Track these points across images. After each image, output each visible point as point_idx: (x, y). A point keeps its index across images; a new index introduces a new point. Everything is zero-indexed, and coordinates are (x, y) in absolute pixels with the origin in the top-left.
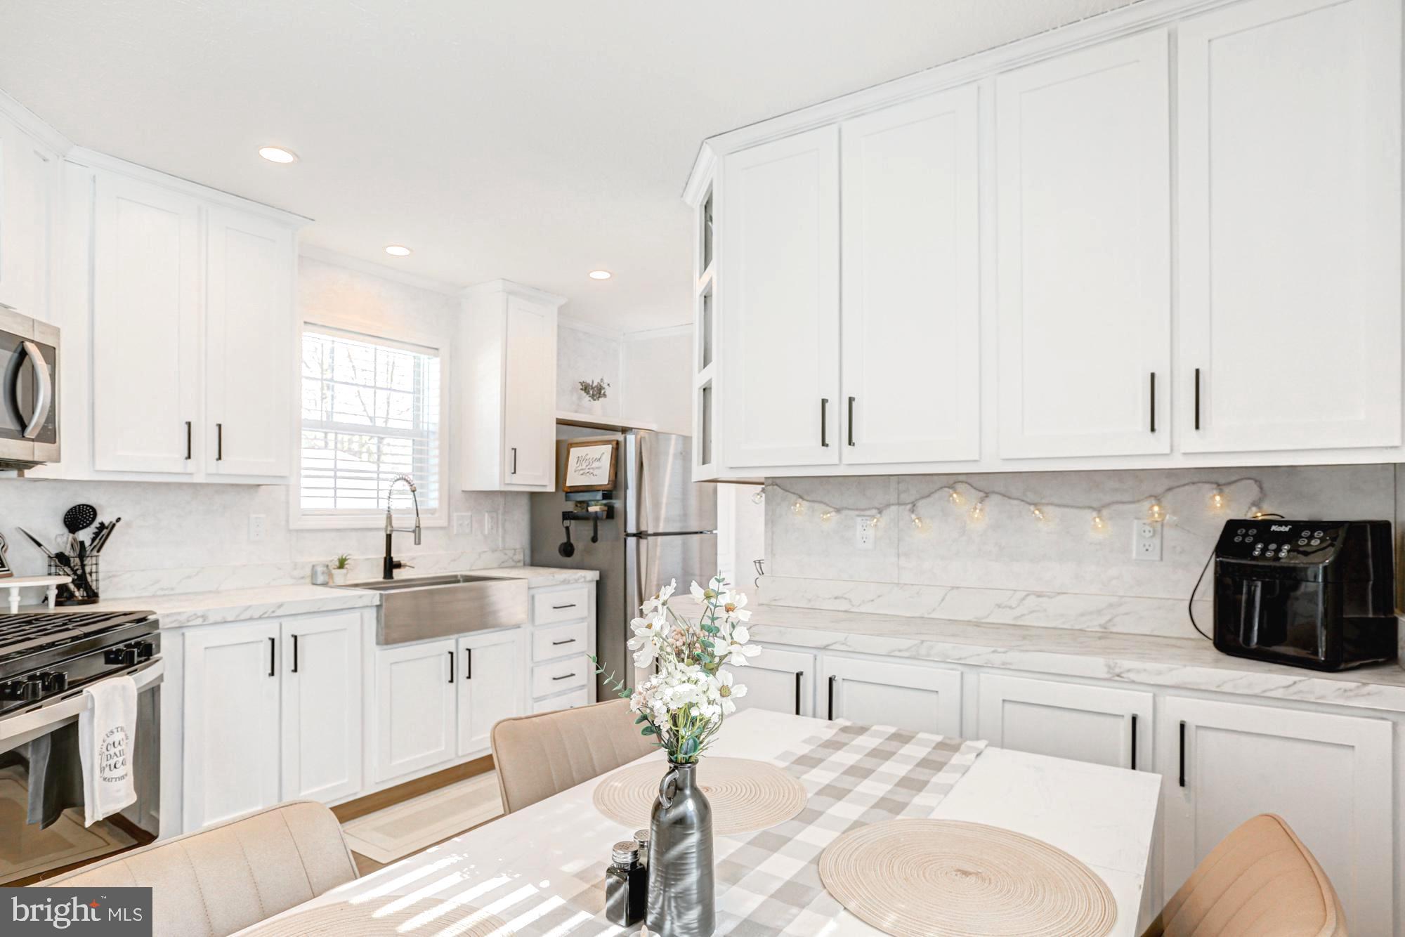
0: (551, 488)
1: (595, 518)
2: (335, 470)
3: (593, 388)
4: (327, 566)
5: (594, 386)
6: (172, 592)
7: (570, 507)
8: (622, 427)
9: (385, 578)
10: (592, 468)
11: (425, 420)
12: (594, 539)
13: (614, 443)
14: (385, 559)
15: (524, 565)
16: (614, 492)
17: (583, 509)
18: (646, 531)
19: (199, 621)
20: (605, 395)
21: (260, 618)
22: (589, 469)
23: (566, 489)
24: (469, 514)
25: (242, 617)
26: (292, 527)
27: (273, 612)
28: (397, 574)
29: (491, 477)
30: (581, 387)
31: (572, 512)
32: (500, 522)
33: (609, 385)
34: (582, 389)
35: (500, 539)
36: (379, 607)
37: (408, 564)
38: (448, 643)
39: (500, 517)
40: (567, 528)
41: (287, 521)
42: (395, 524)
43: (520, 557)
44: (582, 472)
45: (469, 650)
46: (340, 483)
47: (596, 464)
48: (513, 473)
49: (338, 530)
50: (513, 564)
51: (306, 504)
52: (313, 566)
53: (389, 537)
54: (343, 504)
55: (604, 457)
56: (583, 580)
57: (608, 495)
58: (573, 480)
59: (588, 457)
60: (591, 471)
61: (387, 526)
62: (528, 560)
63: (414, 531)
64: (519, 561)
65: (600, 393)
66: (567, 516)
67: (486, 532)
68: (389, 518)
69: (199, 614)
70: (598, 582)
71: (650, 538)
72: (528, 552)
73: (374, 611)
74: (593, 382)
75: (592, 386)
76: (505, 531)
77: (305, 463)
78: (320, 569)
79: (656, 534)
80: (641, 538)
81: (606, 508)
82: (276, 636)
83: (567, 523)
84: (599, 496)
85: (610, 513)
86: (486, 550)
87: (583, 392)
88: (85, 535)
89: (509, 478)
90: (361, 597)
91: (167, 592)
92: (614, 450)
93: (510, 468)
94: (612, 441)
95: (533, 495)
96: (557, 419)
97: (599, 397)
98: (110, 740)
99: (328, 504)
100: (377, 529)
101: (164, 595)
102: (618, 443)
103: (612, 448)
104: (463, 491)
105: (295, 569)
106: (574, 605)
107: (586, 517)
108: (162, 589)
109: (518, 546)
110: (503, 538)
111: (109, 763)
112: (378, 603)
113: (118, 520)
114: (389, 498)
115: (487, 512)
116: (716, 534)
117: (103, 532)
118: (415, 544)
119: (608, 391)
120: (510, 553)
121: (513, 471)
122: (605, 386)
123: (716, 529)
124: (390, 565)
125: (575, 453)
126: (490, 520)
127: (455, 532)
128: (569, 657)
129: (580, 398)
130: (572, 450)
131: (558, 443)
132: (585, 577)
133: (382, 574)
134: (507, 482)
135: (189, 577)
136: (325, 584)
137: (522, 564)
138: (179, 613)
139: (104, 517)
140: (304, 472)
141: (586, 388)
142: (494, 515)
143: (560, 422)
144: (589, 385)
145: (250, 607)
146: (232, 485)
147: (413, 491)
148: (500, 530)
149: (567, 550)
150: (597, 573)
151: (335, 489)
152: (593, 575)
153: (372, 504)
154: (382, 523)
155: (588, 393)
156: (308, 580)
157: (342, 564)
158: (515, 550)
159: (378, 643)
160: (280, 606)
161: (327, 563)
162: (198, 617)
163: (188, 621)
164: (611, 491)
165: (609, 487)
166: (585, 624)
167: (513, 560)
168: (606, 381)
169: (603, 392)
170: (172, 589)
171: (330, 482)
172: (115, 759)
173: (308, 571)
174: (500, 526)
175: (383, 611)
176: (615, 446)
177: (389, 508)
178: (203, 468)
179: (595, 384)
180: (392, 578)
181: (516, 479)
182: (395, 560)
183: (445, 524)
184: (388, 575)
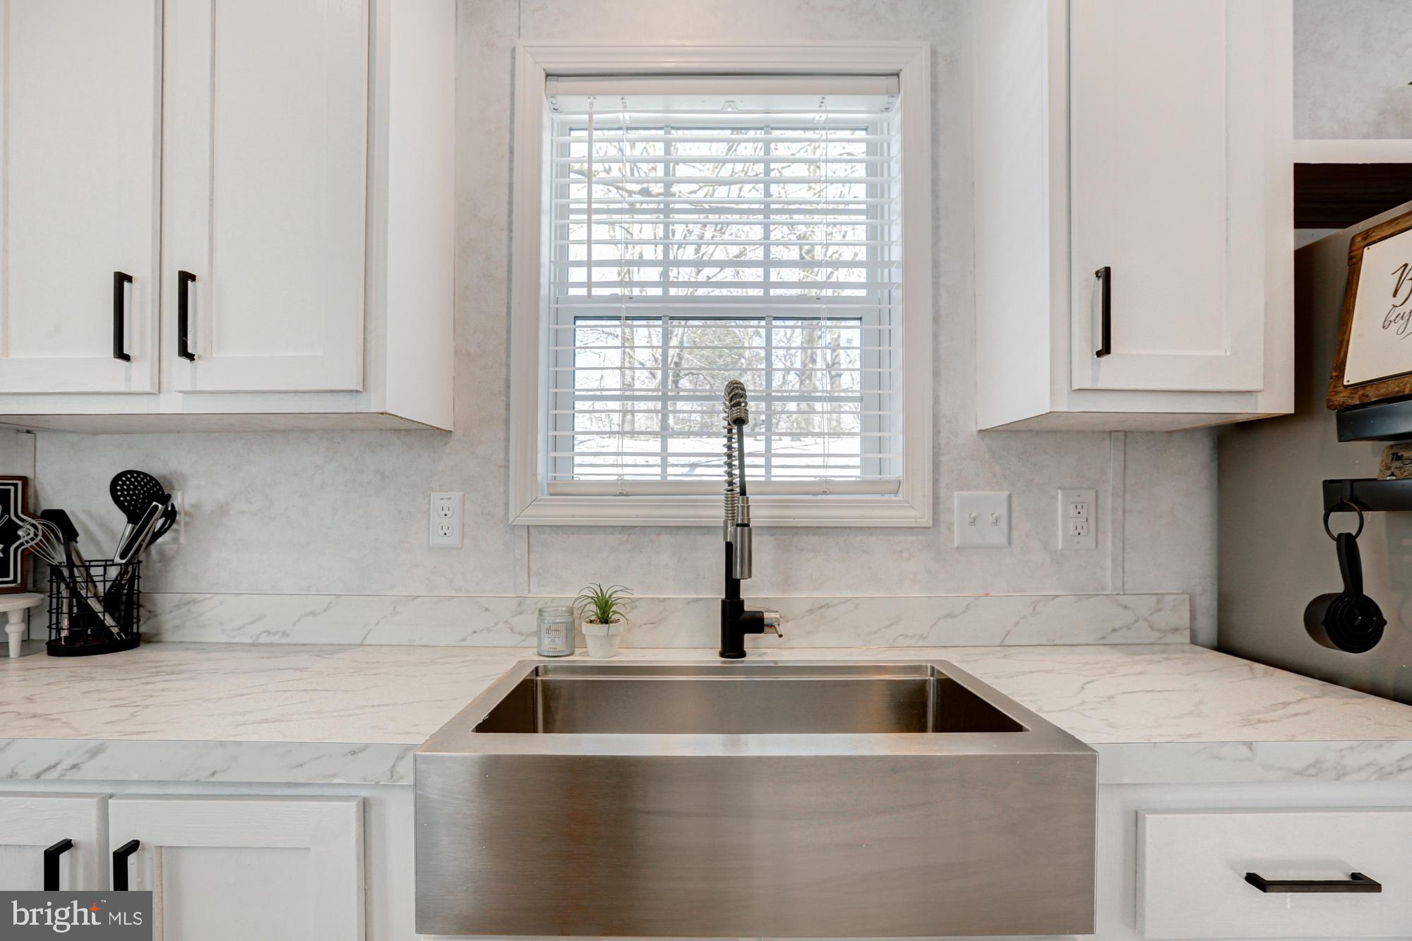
0: (1279, 399)
6: (284, 641)
7: (1362, 463)
9: (725, 655)
14: (726, 603)
15: (1194, 644)
23: (1343, 398)
24: (1003, 492)
28: (754, 648)
32: (1107, 515)
35: (1108, 564)
39: (1108, 502)
40: (1347, 543)
41: (507, 507)
48: (1099, 354)
49: (625, 529)
50: (1153, 636)
61: (726, 522)
62: (1207, 628)
64: (1174, 630)
66: (1344, 497)
67: (1060, 545)
72: (1206, 606)
76: (1124, 541)
83: (1345, 521)
86: (1056, 593)
89: (1087, 371)
91: (275, 639)
93: (1087, 333)
95: (1221, 436)
99: (653, 474)
100: (708, 530)
101: (271, 645)
104: (981, 431)
108: (269, 633)
109: (1171, 588)
110: (1121, 562)
115: (1064, 489)
120: (1146, 606)
121: (1100, 348)
124: (737, 621)
126: (1072, 511)
127: (956, 545)
133: (719, 648)
134: (1078, 384)
135: (312, 614)
137: (1183, 640)
142: (1088, 497)
148: (1108, 540)
154: (717, 514)
157: (603, 611)
158: (1160, 596)
167: (1154, 629)
170: (285, 634)
174: (1109, 527)
180: (743, 654)
181: (1111, 372)
182: (748, 607)
183: (927, 521)
184: (732, 647)
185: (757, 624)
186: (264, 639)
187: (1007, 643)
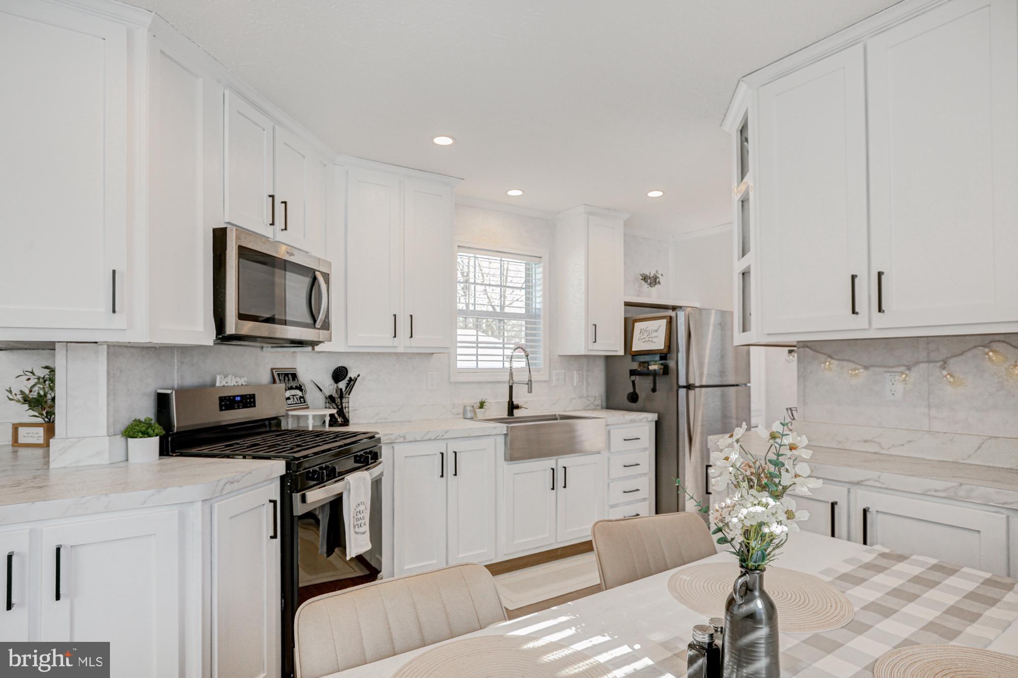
0: (621, 352)
1: (654, 374)
2: (477, 342)
3: (650, 278)
4: (473, 407)
5: (651, 276)
6: (387, 420)
7: (635, 366)
8: (673, 306)
9: (508, 415)
10: (652, 337)
11: (534, 306)
12: (654, 390)
13: (669, 318)
14: (509, 402)
15: (602, 408)
16: (668, 355)
17: (644, 367)
18: (694, 384)
19: (401, 440)
20: (659, 283)
21: (435, 439)
22: (649, 338)
23: (632, 353)
24: (564, 371)
25: (425, 438)
26: (452, 380)
27: (442, 436)
28: (517, 413)
29: (578, 345)
30: (641, 278)
31: (636, 370)
32: (585, 377)
33: (662, 275)
34: (642, 279)
35: (585, 389)
36: (506, 435)
37: (524, 406)
38: (550, 462)
39: (585, 373)
40: (633, 382)
41: (449, 377)
42: (515, 378)
43: (599, 402)
44: (644, 340)
45: (565, 468)
46: (481, 351)
47: (654, 334)
48: (594, 342)
49: (479, 383)
50: (594, 407)
51: (460, 365)
52: (465, 406)
53: (511, 388)
54: (482, 365)
55: (660, 329)
56: (645, 420)
57: (664, 356)
58: (637, 346)
59: (648, 329)
60: (651, 339)
61: (510, 380)
62: (604, 404)
63: (527, 384)
64: (598, 405)
65: (656, 282)
66: (633, 373)
67: (575, 385)
68: (511, 374)
69: (402, 435)
70: (656, 422)
71: (697, 389)
72: (604, 398)
73: (503, 437)
74: (650, 273)
75: (649, 277)
76: (588, 384)
77: (459, 338)
78: (469, 408)
79: (701, 386)
80: (690, 389)
81: (662, 367)
82: (444, 451)
83: (633, 378)
84: (657, 358)
85: (666, 370)
86: (575, 397)
87: (643, 281)
88: (342, 385)
89: (591, 346)
90: (495, 428)
91: (384, 420)
92: (668, 324)
93: (592, 338)
94: (668, 316)
95: (607, 358)
96: (625, 302)
97: (655, 284)
98: (358, 510)
99: (473, 365)
100: (504, 382)
101: (382, 422)
102: (671, 318)
103: (667, 322)
104: (559, 356)
105: (454, 408)
106: (639, 439)
107: (648, 374)
108: (381, 419)
109: (597, 395)
110: (587, 390)
111: (357, 523)
112: (506, 433)
113: (359, 376)
114: (511, 361)
115: (576, 370)
116: (750, 387)
117: (352, 382)
118: (528, 392)
119: (662, 279)
120: (592, 399)
121: (594, 341)
122: (659, 276)
123: (749, 382)
124: (512, 407)
125: (638, 326)
126: (578, 376)
127: (554, 384)
128: (635, 477)
129: (640, 286)
130: (636, 324)
131: (626, 319)
132: (647, 418)
133: (507, 413)
134: (590, 349)
135: (394, 411)
136: (471, 419)
137: (600, 407)
138: (391, 434)
139: (352, 374)
140: (459, 345)
141: (645, 278)
142: (581, 372)
143: (627, 304)
144: (647, 275)
145: (429, 431)
146: (418, 354)
147: (527, 356)
148: (585, 383)
149: (633, 397)
150: (656, 415)
151: (477, 355)
152: (653, 417)
153: (500, 365)
154: (507, 378)
155: (646, 282)
156: (461, 416)
157: (482, 405)
158: (595, 397)
159: (506, 460)
160: (447, 432)
161: (473, 405)
162: (401, 437)
163: (396, 439)
164: (666, 354)
165: (665, 351)
166: (647, 452)
167: (594, 405)
168: (660, 272)
169: (657, 280)
171: (474, 351)
172: (361, 521)
173: (461, 410)
174: (585, 380)
175: (509, 438)
176: (669, 321)
177: (511, 367)
178: (403, 344)
179: (652, 275)
180: (513, 416)
181: (596, 346)
182: (515, 403)
183: (547, 379)
184: (511, 413)
185: (517, 407)
186: (380, 421)
187: (566, 410)
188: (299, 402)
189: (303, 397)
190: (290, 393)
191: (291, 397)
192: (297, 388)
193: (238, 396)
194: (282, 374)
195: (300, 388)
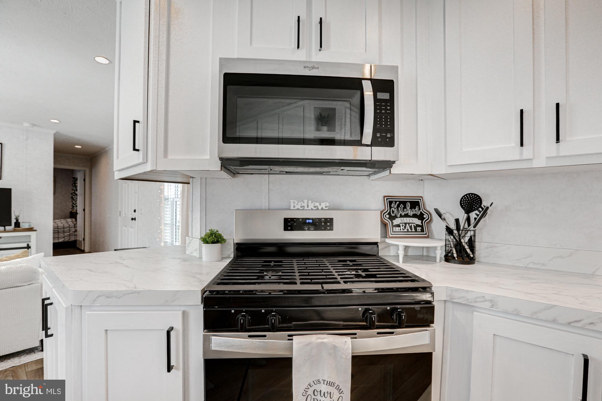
19: (487, 305)
21: (568, 324)
25: (543, 316)
91: (537, 267)
101: (534, 269)
113: (491, 205)
186: (531, 266)
188: (413, 230)
189: (422, 226)
190: (401, 221)
191: (401, 225)
192: (414, 216)
193: (309, 219)
194: (396, 202)
195: (421, 217)
